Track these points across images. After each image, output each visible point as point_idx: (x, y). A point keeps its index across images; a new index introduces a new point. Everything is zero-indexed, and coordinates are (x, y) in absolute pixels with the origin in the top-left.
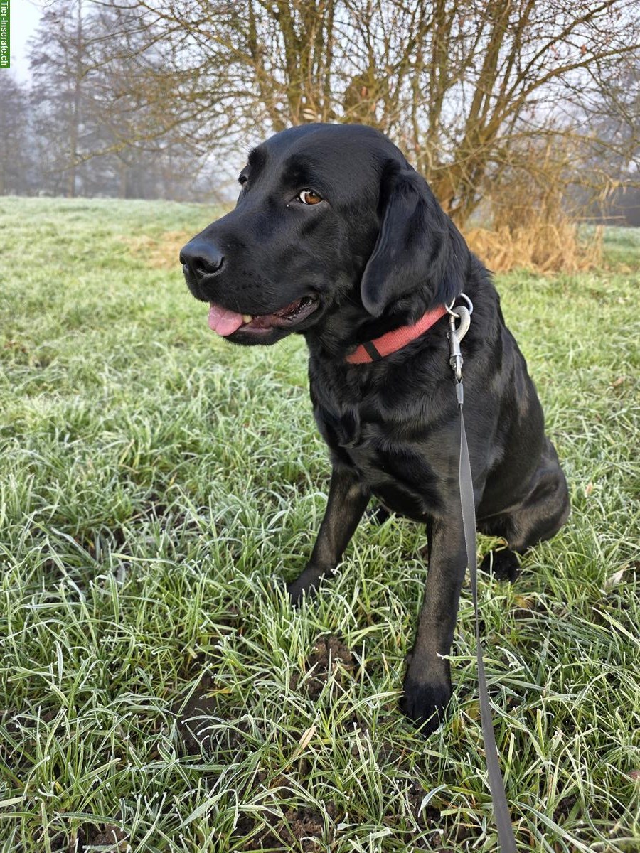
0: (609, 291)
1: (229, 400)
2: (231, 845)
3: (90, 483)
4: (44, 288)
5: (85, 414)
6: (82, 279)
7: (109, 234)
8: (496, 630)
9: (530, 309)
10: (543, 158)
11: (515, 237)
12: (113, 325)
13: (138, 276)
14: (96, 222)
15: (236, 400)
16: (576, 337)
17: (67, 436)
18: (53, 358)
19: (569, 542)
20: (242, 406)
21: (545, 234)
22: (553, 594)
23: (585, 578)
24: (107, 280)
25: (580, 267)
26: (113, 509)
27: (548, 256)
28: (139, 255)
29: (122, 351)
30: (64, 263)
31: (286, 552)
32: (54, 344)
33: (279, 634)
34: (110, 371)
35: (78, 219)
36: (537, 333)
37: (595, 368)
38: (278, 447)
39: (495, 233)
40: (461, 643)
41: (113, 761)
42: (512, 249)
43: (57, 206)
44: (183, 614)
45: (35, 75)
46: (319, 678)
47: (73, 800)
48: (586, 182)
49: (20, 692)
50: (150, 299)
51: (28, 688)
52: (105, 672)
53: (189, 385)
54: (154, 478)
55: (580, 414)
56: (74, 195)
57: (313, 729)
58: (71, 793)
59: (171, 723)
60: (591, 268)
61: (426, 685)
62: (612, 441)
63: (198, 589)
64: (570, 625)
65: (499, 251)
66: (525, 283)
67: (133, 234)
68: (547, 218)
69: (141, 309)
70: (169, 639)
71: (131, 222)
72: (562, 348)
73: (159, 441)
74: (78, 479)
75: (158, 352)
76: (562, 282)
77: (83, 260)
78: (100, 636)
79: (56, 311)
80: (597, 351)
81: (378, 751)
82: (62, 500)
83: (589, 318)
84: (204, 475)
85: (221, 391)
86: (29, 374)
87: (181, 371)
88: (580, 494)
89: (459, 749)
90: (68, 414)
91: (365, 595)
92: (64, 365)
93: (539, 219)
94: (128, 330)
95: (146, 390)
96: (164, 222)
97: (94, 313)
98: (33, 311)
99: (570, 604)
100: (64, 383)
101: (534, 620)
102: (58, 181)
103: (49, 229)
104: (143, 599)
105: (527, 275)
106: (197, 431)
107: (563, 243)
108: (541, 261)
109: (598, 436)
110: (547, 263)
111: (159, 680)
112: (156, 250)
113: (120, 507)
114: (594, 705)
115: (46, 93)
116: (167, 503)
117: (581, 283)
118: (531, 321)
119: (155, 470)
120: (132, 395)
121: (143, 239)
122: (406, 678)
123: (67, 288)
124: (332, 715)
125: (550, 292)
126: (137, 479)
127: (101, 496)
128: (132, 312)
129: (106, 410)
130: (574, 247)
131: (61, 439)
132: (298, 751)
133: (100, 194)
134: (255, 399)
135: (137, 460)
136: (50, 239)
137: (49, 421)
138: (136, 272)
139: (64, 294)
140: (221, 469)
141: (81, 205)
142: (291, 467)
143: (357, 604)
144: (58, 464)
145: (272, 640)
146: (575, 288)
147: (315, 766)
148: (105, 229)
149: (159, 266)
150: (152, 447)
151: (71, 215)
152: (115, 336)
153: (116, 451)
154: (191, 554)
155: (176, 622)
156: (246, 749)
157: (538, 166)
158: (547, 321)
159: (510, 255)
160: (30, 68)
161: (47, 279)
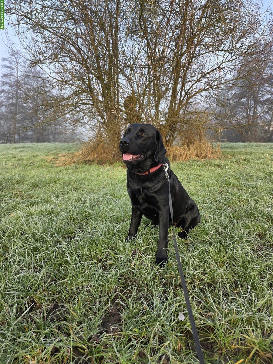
7: (37, 156)
9: (195, 172)
11: (189, 149)
14: (30, 152)
26: (69, 230)
27: (201, 154)
28: (51, 163)
30: (23, 167)
35: (22, 151)
37: (214, 187)
39: (182, 147)
43: (13, 146)
50: (60, 177)
60: (218, 157)
65: (184, 153)
67: (47, 155)
68: (200, 141)
69: (58, 180)
77: (30, 166)
90: (46, 210)
96: (58, 150)
97: (41, 182)
100: (40, 203)
102: (8, 137)
103: (12, 155)
105: (194, 161)
107: (206, 149)
108: (199, 156)
110: (202, 157)
112: (57, 160)
115: (3, 104)
125: (202, 166)
130: (211, 151)
136: (15, 159)
141: (22, 146)
148: (35, 154)
151: (19, 150)
159: (188, 154)
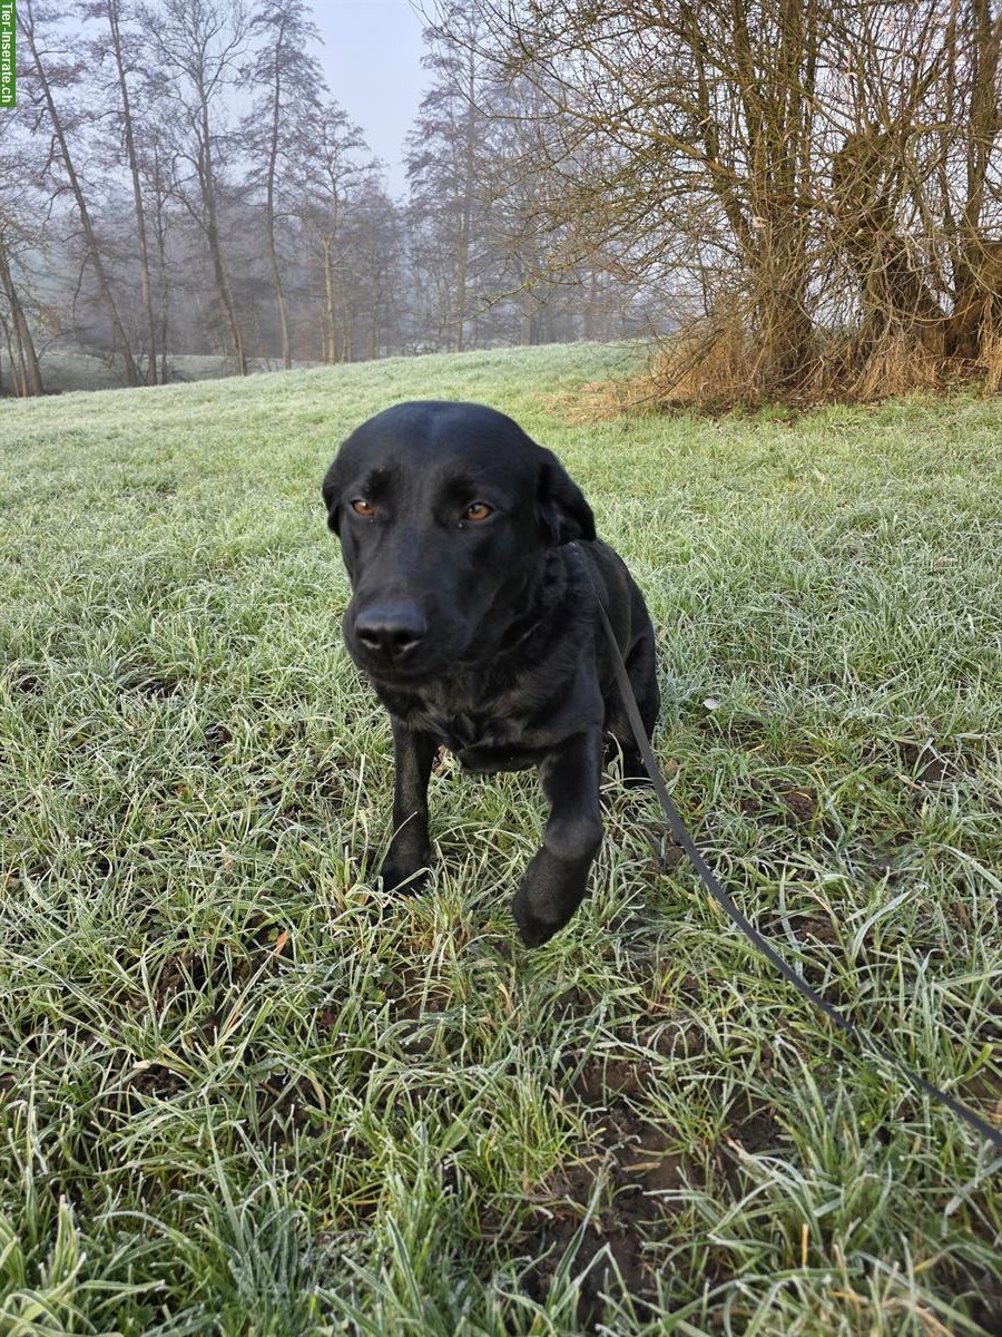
14: (500, 379)
43: (452, 363)
45: (413, 184)
56: (461, 347)
71: (544, 375)
102: (441, 328)
112: (575, 405)
115: (428, 207)
121: (560, 395)
141: (480, 360)
148: (514, 387)
160: (407, 176)
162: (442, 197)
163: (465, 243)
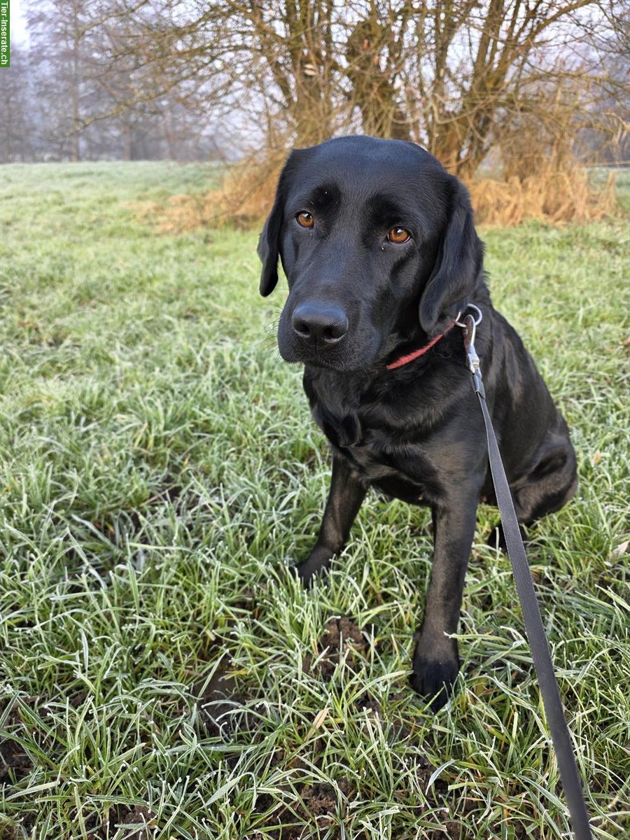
0: (622, 241)
1: (238, 376)
2: (252, 821)
3: (106, 469)
4: (54, 262)
5: (100, 395)
6: (90, 251)
7: (115, 200)
8: (503, 605)
9: (540, 264)
10: (554, 102)
11: (525, 188)
12: (122, 299)
13: (146, 244)
14: (101, 187)
15: (246, 376)
16: (586, 294)
17: (83, 420)
18: (65, 337)
19: (576, 513)
20: (252, 381)
21: (556, 182)
22: (558, 567)
23: (591, 549)
24: (116, 250)
25: (592, 216)
26: (130, 494)
27: (559, 205)
28: (146, 222)
29: (133, 327)
30: (72, 234)
31: (298, 532)
32: (65, 321)
33: (291, 618)
34: (122, 349)
35: (83, 185)
36: (547, 290)
37: (605, 326)
38: (288, 424)
39: (504, 184)
40: (469, 619)
41: (139, 745)
42: (522, 200)
43: (63, 172)
44: (200, 598)
45: (32, 34)
46: (332, 659)
47: (103, 782)
48: (598, 125)
49: (50, 677)
50: (158, 270)
51: (58, 674)
52: (128, 657)
53: (199, 361)
54: (168, 459)
55: (589, 377)
56: (79, 159)
57: (326, 710)
58: (101, 775)
59: (192, 705)
60: (604, 217)
61: (435, 662)
62: (621, 406)
63: (213, 574)
64: (575, 599)
65: (509, 203)
66: (535, 235)
67: (140, 198)
68: (558, 166)
69: (150, 280)
70: (188, 623)
71: (137, 186)
72: (573, 305)
73: (172, 421)
74: (95, 464)
75: (168, 327)
76: (573, 234)
77: (91, 229)
78: (123, 622)
79: (66, 285)
80: (609, 308)
81: (387, 731)
82: (80, 487)
83: (600, 272)
84: (217, 454)
85: (231, 367)
86: (44, 354)
87: (190, 346)
88: (587, 463)
89: (466, 725)
90: (83, 396)
91: (375, 573)
92: (76, 344)
93: (549, 168)
94: (137, 304)
95: (157, 369)
96: (171, 183)
97: (104, 286)
98: (44, 287)
99: (575, 576)
100: (78, 362)
101: (539, 593)
102: (62, 144)
103: (55, 197)
104: (161, 586)
105: (537, 227)
106: (208, 411)
107: (575, 192)
108: (552, 211)
109: (606, 401)
110: (559, 213)
111: (180, 663)
112: (162, 215)
113: (136, 491)
114: (596, 681)
115: (45, 53)
116: (182, 485)
117: (593, 234)
118: (541, 277)
119: (168, 452)
120: (144, 374)
121: (148, 205)
122: (415, 655)
123: (76, 261)
124: (343, 696)
125: (561, 245)
126: (152, 461)
127: (118, 481)
128: (141, 284)
129: (119, 391)
130: (586, 195)
131: (77, 422)
132: (312, 732)
133: (105, 156)
134: (265, 373)
135: (151, 442)
136: (57, 208)
137: (65, 405)
138: (143, 240)
139: (73, 267)
140: (233, 449)
141: (86, 170)
142: (301, 444)
143: (367, 584)
144: (76, 449)
145: (285, 623)
146: (586, 239)
147: (329, 744)
148: (111, 195)
149: (166, 233)
150: (166, 428)
151: (77, 181)
152: (125, 310)
153: (131, 434)
154: (206, 539)
155: (194, 606)
156: (264, 729)
157: (549, 110)
158: (557, 277)
159: (521, 206)
160: (27, 28)
161: (56, 252)
162: (56, 47)
163: (75, 82)
